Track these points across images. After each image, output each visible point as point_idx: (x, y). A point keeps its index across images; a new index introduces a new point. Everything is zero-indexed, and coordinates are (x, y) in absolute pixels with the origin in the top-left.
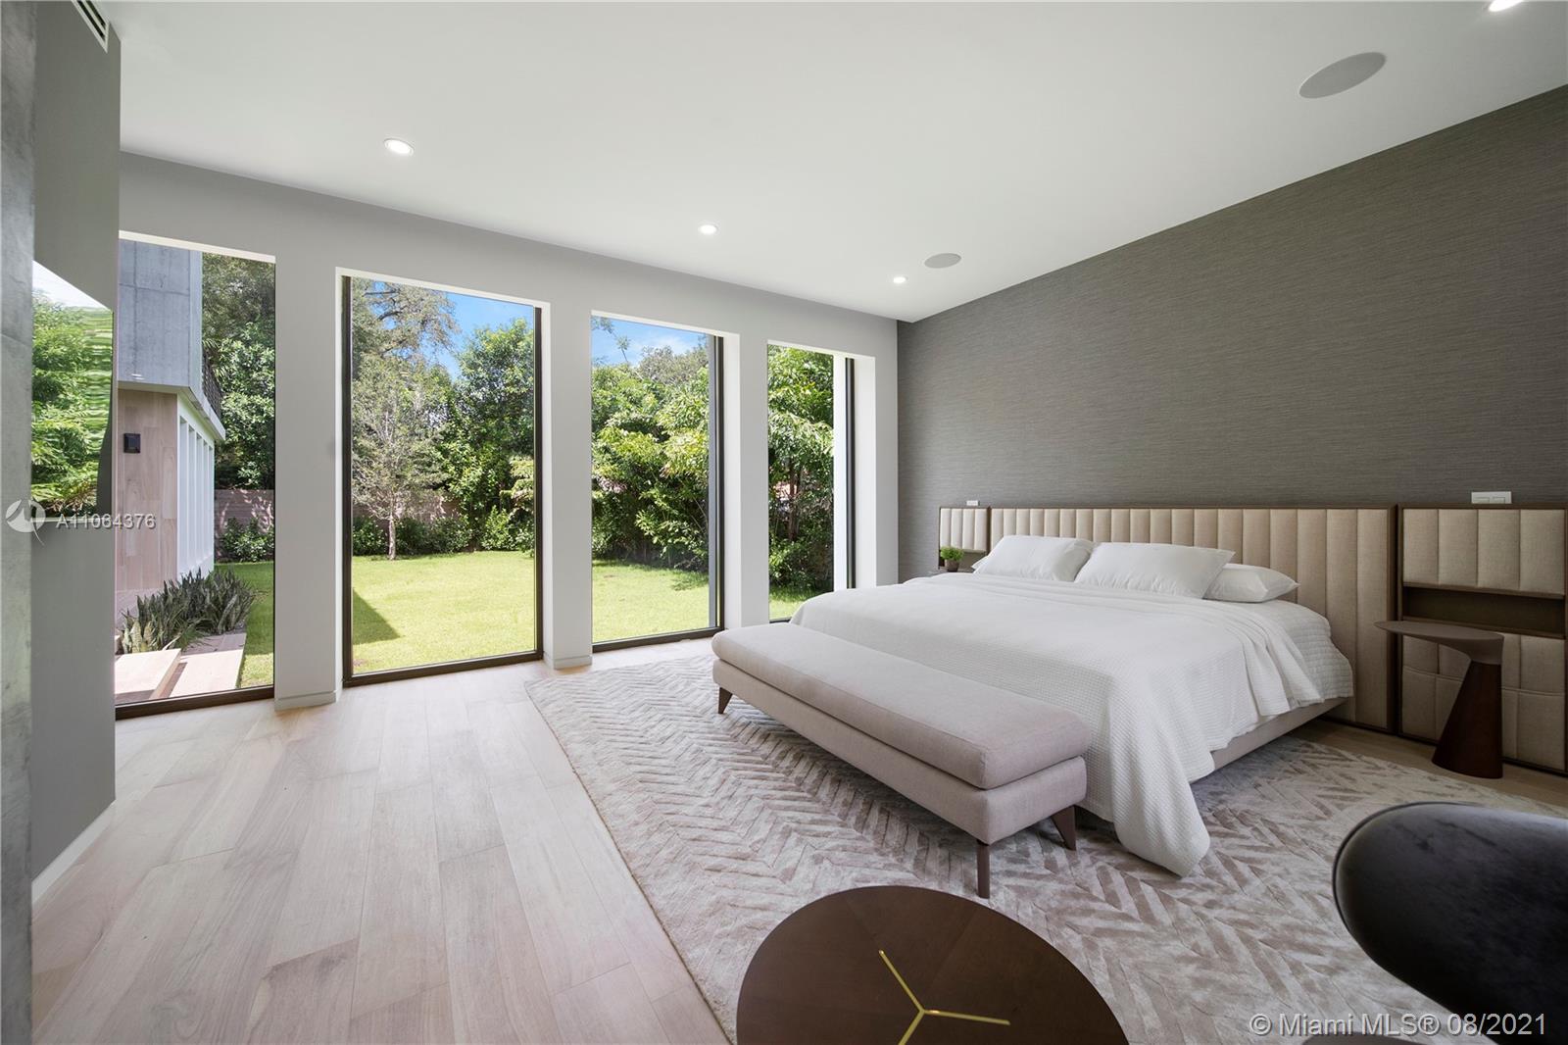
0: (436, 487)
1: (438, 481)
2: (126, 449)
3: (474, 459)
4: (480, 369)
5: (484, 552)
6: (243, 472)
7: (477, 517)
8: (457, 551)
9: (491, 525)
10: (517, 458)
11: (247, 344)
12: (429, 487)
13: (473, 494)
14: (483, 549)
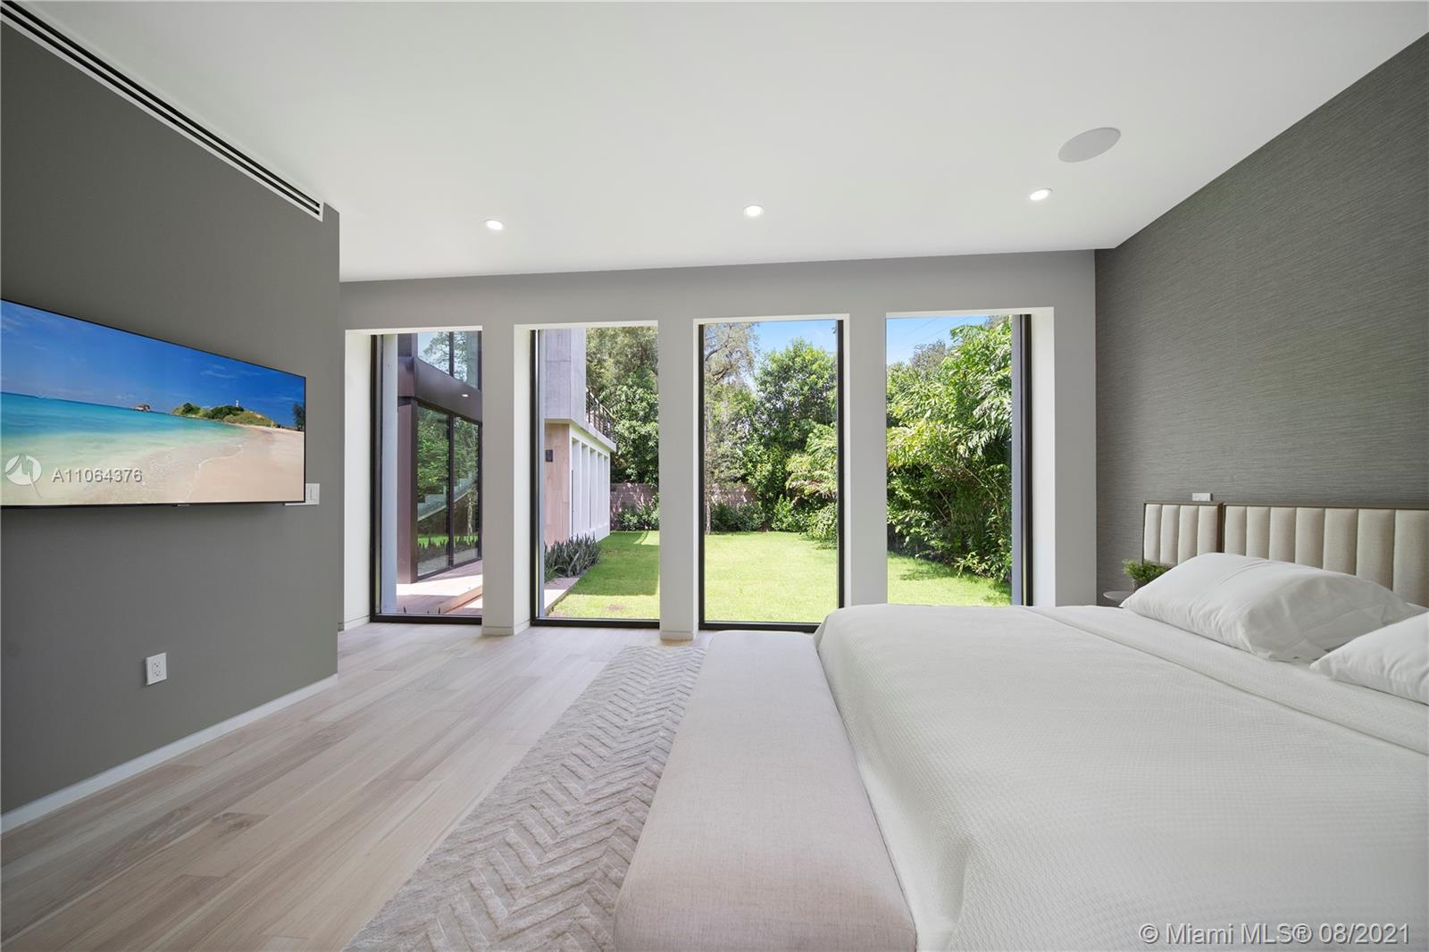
0: (735, 480)
1: (738, 475)
2: (547, 460)
3: (765, 457)
4: (768, 385)
5: (773, 533)
6: (629, 471)
7: (769, 504)
8: (753, 530)
9: (778, 511)
10: (798, 455)
11: (630, 387)
12: (731, 480)
13: (766, 486)
14: (772, 529)
